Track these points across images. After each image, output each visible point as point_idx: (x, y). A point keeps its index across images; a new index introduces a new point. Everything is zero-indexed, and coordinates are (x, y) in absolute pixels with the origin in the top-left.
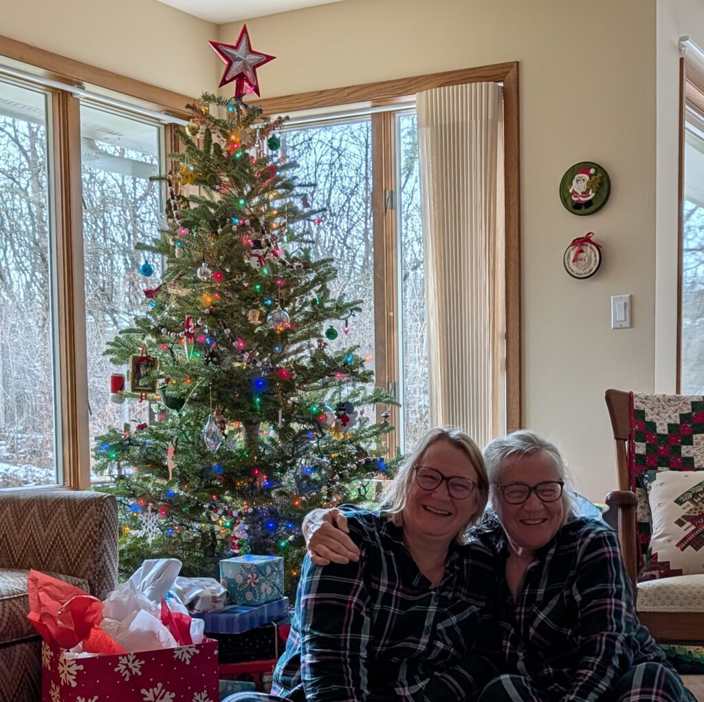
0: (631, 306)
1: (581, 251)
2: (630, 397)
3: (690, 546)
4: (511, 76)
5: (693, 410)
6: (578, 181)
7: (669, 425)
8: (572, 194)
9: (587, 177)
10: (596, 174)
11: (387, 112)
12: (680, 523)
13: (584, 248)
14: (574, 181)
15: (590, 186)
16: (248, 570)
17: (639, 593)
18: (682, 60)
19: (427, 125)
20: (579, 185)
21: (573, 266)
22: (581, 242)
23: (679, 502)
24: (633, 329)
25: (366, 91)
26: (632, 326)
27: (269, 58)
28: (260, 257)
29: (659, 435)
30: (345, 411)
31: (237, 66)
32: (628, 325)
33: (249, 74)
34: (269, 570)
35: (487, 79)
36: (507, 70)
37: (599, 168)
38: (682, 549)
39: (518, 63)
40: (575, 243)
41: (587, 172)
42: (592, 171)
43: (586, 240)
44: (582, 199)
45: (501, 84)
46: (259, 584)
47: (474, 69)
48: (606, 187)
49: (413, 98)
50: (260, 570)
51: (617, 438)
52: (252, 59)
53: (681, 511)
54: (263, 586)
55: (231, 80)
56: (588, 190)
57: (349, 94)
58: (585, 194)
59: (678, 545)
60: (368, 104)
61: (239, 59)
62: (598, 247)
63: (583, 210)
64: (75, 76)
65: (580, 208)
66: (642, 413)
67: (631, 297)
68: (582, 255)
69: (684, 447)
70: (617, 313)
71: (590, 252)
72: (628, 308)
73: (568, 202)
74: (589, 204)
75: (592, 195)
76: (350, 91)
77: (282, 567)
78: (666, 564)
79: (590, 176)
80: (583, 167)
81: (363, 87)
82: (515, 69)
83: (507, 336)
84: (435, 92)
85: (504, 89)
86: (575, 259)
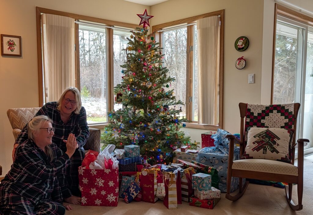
0: (254, 77)
1: (240, 62)
2: (246, 105)
3: (255, 150)
4: (222, 13)
5: (266, 109)
6: (240, 42)
7: (258, 113)
8: (238, 46)
10: (245, 40)
11: (191, 25)
12: (254, 143)
13: (241, 61)
15: (243, 43)
16: (130, 149)
17: (233, 164)
18: (275, 4)
19: (199, 29)
20: (240, 43)
21: (238, 66)
22: (240, 59)
23: (255, 137)
24: (255, 84)
25: (185, 20)
26: (254, 83)
27: (152, 17)
28: (145, 69)
29: (255, 116)
30: (166, 107)
31: (143, 19)
32: (253, 83)
33: (147, 21)
34: (135, 149)
35: (215, 15)
36: (221, 12)
37: (246, 38)
38: (253, 151)
39: (224, 10)
40: (238, 59)
41: (242, 39)
42: (244, 39)
43: (242, 58)
44: (241, 47)
45: (220, 16)
46: (132, 153)
47: (212, 12)
48: (248, 43)
49: (196, 21)
50: (133, 149)
51: (241, 117)
52: (148, 17)
53: (255, 140)
54: (133, 153)
55: (142, 23)
56: (242, 44)
57: (181, 21)
58: (242, 45)
59: (252, 150)
60: (186, 24)
61: (144, 18)
62: (245, 60)
63: (241, 50)
64: (112, 24)
65: (239, 49)
66: (250, 110)
67: (254, 74)
68: (240, 63)
69: (262, 120)
70: (250, 79)
71: (243, 62)
72: (253, 78)
73: (237, 48)
74: (243, 48)
75: (244, 46)
76: (181, 20)
77: (139, 148)
78: (248, 155)
79: (243, 40)
80: (241, 38)
81: (184, 19)
82: (223, 12)
83: (220, 85)
84: (202, 19)
85: (220, 17)
86: (238, 64)
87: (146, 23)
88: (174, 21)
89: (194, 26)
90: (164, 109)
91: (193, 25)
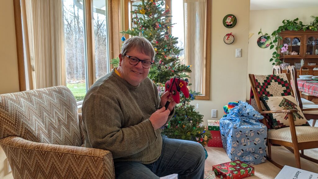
0: (241, 52)
1: (229, 37)
2: (254, 76)
6: (228, 19)
7: (262, 83)
8: (226, 23)
9: (231, 18)
10: (233, 18)
14: (227, 19)
19: (186, 2)
20: (229, 20)
23: (280, 106)
26: (241, 57)
29: (261, 86)
38: (286, 119)
40: (227, 35)
42: (232, 17)
43: (230, 34)
44: (229, 24)
48: (236, 21)
56: (231, 22)
58: (230, 22)
62: (233, 36)
63: (229, 27)
65: (228, 26)
66: (257, 80)
67: (241, 49)
70: (237, 53)
71: (231, 38)
74: (231, 25)
78: (283, 124)
80: (229, 16)
83: (206, 58)
86: (227, 39)
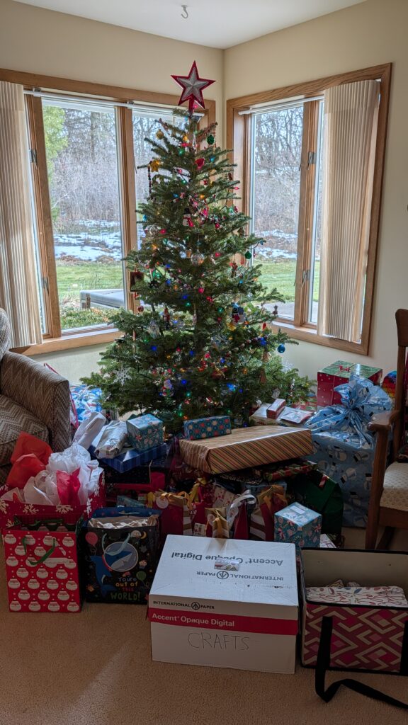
4: (387, 74)
11: (313, 102)
16: (136, 432)
19: (329, 112)
25: (298, 89)
27: (211, 82)
28: (188, 219)
30: (238, 313)
31: (188, 89)
33: (197, 95)
34: (150, 431)
35: (368, 77)
36: (383, 70)
39: (391, 64)
45: (379, 80)
46: (142, 441)
47: (363, 70)
49: (324, 92)
52: (199, 84)
54: (145, 441)
55: (186, 100)
57: (289, 91)
60: (302, 97)
61: (190, 86)
76: (291, 88)
81: (297, 86)
82: (389, 68)
83: (369, 252)
84: (337, 88)
85: (381, 83)
87: (197, 100)
88: (274, 90)
89: (320, 102)
90: (233, 317)
91: (318, 101)
